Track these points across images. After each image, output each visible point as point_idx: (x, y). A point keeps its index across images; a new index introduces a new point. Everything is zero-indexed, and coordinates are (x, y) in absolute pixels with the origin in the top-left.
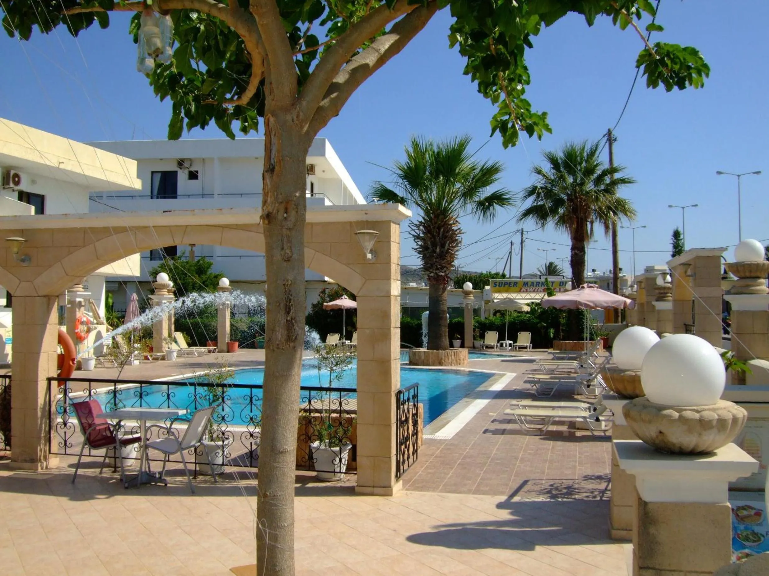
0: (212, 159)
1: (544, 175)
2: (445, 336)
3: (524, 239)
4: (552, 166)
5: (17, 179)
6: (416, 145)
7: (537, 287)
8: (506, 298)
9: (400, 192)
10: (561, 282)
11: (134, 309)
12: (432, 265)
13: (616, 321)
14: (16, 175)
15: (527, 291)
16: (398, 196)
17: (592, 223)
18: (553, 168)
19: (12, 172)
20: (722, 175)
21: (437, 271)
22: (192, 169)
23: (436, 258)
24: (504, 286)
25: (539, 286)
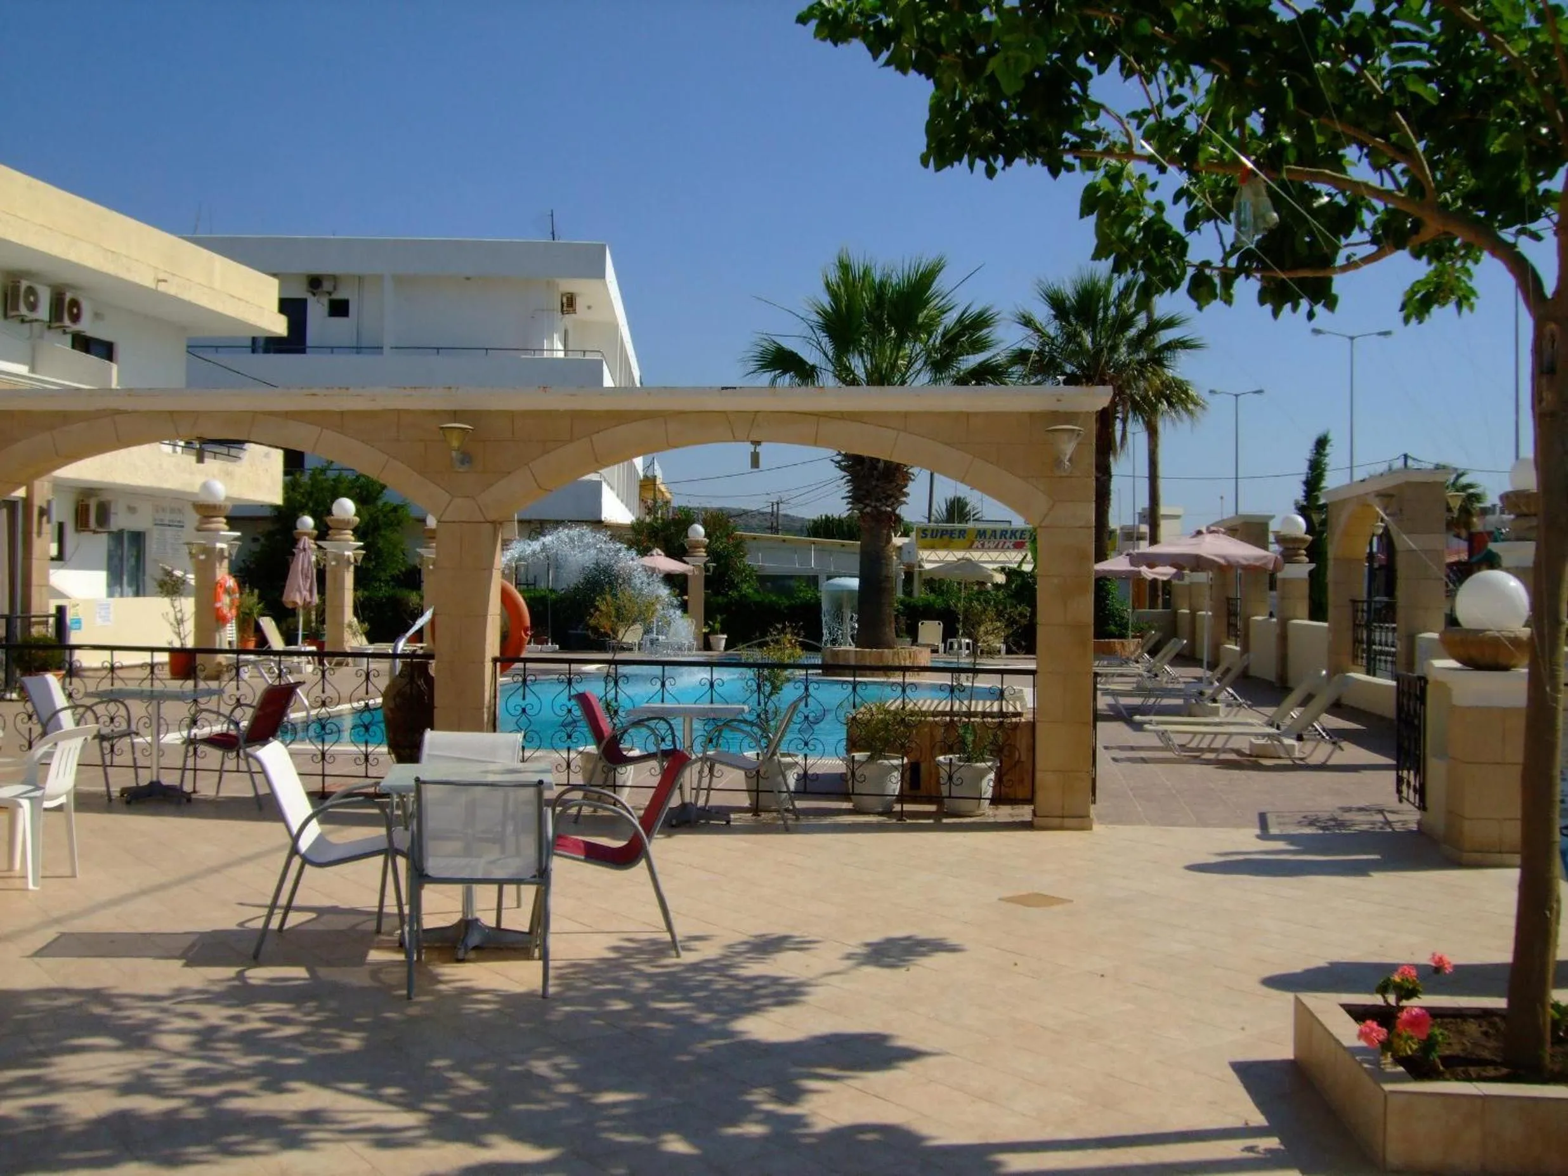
0: (381, 277)
1: (1037, 330)
2: (890, 623)
4: (1053, 312)
5: (75, 311)
6: (845, 268)
7: (1003, 540)
8: (963, 559)
9: (811, 357)
11: (306, 565)
12: (868, 491)
13: (1153, 605)
14: (74, 303)
15: (983, 547)
16: (805, 363)
17: (1124, 421)
18: (1056, 317)
19: (68, 296)
20: (1321, 336)
21: (878, 504)
22: (339, 295)
23: (878, 480)
24: (941, 537)
25: (1005, 538)
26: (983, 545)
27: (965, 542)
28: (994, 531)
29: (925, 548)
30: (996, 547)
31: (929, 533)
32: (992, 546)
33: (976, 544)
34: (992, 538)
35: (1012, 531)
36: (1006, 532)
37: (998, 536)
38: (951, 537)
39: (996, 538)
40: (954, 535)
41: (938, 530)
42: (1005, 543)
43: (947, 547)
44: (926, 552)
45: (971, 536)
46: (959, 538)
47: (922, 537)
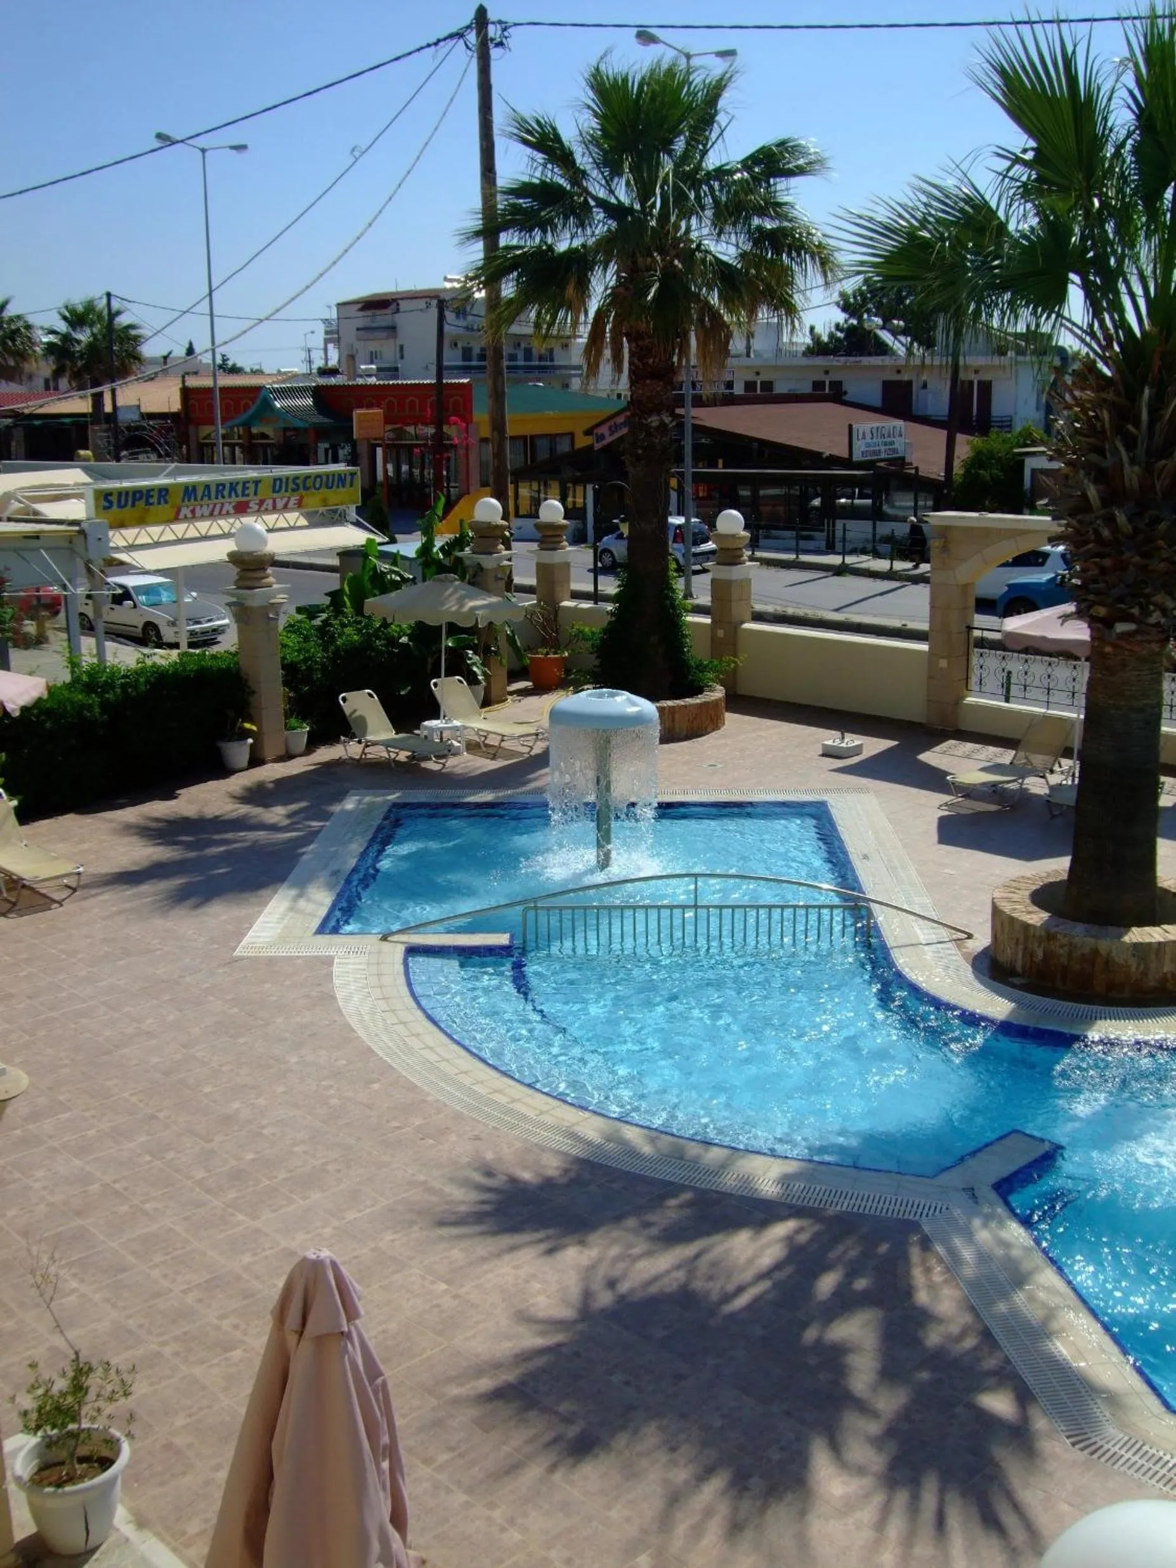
7: (220, 500)
10: (275, 480)
15: (193, 515)
24: (133, 505)
25: (223, 497)
26: (193, 512)
27: (166, 510)
28: (207, 487)
29: (121, 525)
30: (211, 514)
31: (114, 499)
32: (206, 511)
33: (185, 511)
34: (206, 498)
35: (231, 484)
36: (223, 485)
37: (213, 494)
38: (148, 503)
39: (210, 498)
40: (151, 501)
41: (127, 493)
42: (223, 504)
43: (141, 522)
44: (111, 533)
45: (176, 498)
46: (159, 503)
47: (105, 508)
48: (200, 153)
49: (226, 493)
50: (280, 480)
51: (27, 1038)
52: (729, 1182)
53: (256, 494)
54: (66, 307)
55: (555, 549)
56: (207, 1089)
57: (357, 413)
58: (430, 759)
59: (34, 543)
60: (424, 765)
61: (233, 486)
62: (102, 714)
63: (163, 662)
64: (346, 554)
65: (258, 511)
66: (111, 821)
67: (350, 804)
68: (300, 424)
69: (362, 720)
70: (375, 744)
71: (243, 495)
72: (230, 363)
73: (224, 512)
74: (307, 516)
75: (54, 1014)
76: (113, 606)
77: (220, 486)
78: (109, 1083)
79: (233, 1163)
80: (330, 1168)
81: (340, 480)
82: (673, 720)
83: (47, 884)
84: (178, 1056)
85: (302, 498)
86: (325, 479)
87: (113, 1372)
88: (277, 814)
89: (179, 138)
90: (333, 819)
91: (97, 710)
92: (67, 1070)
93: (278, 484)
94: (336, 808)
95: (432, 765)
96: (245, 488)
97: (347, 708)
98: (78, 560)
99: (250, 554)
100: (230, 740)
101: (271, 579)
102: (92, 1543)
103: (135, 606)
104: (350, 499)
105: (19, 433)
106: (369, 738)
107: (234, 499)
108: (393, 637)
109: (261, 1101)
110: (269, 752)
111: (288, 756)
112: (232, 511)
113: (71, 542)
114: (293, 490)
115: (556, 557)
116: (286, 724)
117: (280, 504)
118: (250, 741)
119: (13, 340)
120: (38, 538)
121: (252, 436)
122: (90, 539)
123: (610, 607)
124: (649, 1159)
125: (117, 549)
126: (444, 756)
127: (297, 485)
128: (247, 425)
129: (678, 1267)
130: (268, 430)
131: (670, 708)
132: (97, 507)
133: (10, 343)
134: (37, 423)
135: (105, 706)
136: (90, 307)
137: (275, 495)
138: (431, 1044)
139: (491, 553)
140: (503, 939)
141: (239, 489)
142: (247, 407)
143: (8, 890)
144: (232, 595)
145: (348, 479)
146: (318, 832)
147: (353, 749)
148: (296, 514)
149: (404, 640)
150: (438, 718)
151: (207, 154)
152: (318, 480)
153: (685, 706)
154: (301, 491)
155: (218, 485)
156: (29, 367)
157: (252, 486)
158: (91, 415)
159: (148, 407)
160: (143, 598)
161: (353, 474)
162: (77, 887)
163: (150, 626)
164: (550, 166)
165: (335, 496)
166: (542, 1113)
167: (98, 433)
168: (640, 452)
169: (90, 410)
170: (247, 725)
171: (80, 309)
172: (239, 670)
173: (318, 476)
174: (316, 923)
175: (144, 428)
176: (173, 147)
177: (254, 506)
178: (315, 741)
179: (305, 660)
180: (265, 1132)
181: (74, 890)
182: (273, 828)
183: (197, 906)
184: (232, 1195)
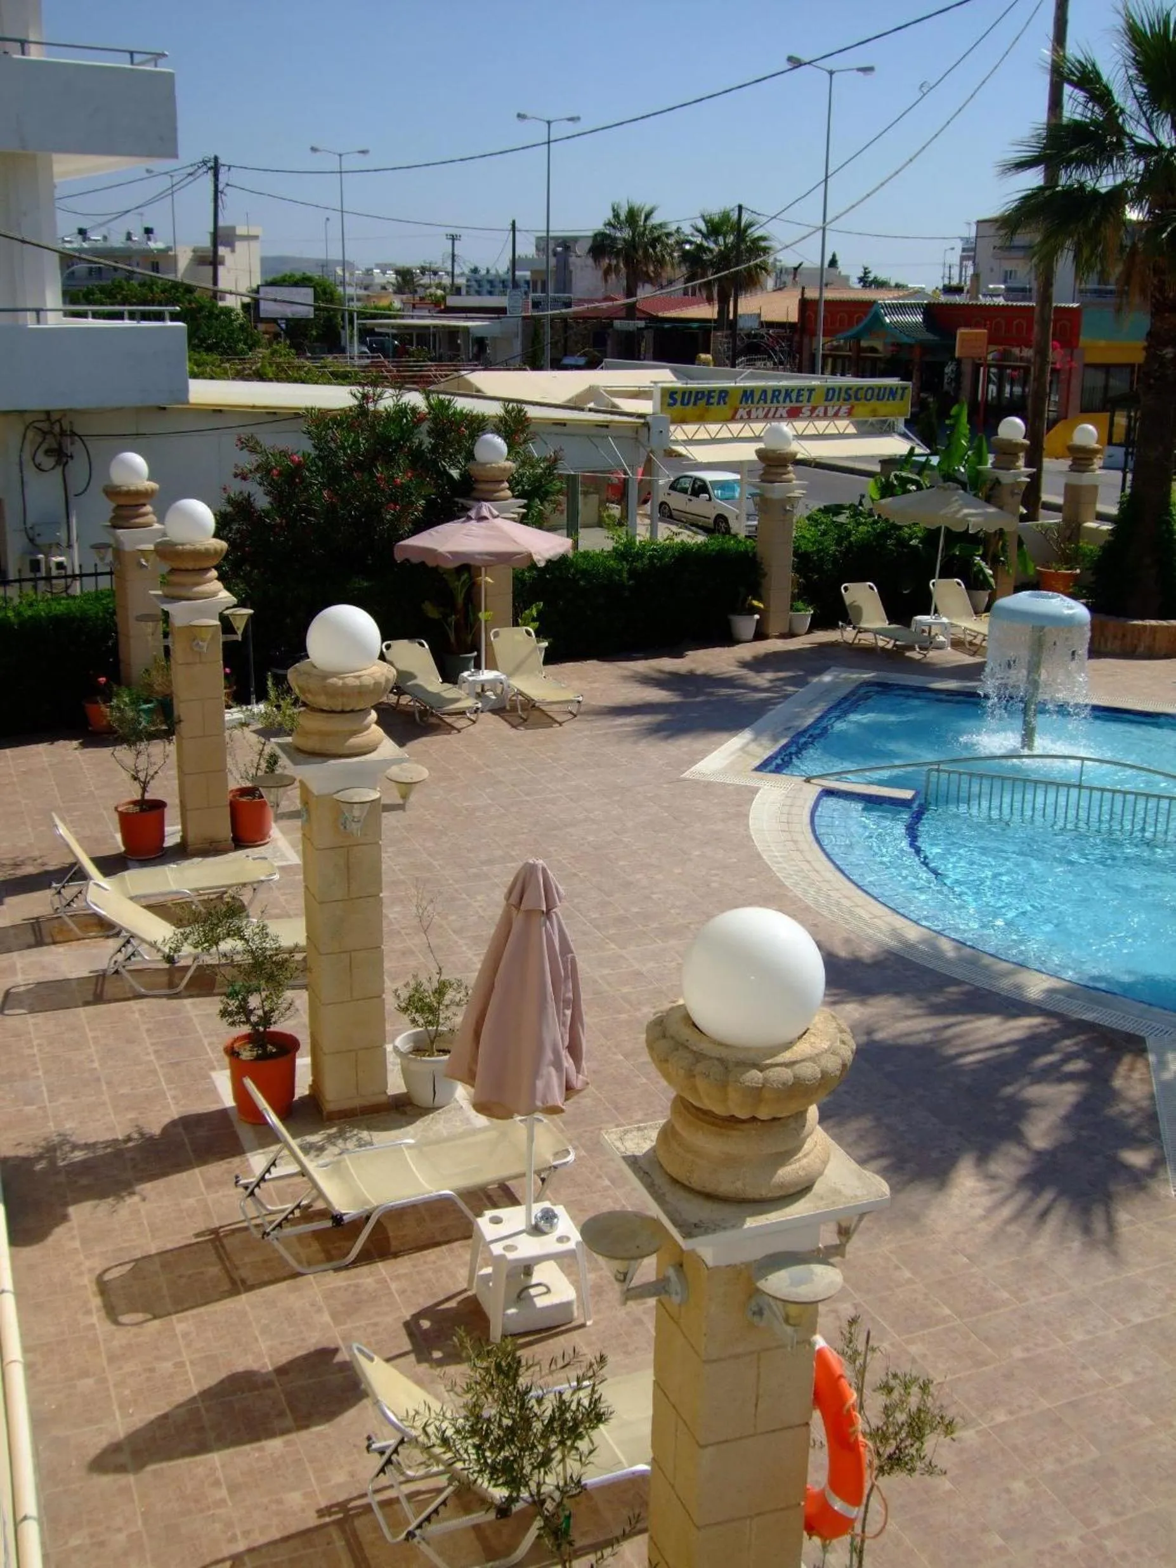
3: (221, 187)
7: (775, 404)
10: (828, 390)
15: (749, 417)
24: (695, 404)
25: (778, 402)
26: (749, 413)
27: (726, 410)
28: (764, 392)
29: (683, 421)
30: (766, 416)
31: (678, 397)
32: (761, 414)
33: (742, 412)
34: (762, 402)
35: (787, 390)
36: (780, 391)
37: (769, 399)
38: (708, 403)
39: (765, 402)
40: (712, 401)
41: (691, 392)
42: (777, 409)
43: (701, 419)
44: (672, 428)
45: (734, 400)
46: (719, 403)
47: (670, 405)
48: (828, 76)
49: (781, 398)
50: (833, 389)
51: (503, 811)
52: (1004, 984)
53: (809, 401)
54: (703, 217)
55: (1084, 472)
56: (621, 863)
57: (961, 331)
58: (914, 649)
59: (604, 431)
60: (908, 654)
61: (788, 392)
62: (629, 579)
63: (689, 540)
64: (888, 463)
65: (810, 416)
66: (626, 669)
67: (827, 678)
68: (906, 340)
69: (859, 610)
70: (866, 631)
71: (797, 401)
72: (871, 276)
73: (778, 415)
74: (857, 424)
75: (528, 798)
76: (692, 498)
77: (776, 392)
78: (552, 849)
79: (622, 912)
80: (692, 926)
81: (892, 392)
82: (1154, 639)
83: (555, 707)
84: (610, 838)
85: (852, 408)
86: (876, 391)
87: (463, 988)
88: (763, 679)
89: (807, 60)
90: (808, 687)
91: (625, 575)
92: (524, 836)
93: (830, 394)
94: (816, 680)
95: (915, 655)
96: (799, 395)
97: (848, 598)
98: (641, 449)
99: (774, 451)
100: (740, 614)
101: (792, 476)
102: (437, 1104)
103: (710, 499)
104: (900, 411)
105: (649, 335)
106: (864, 625)
107: (788, 404)
108: (904, 538)
109: (659, 877)
110: (774, 627)
111: (791, 634)
112: (785, 415)
113: (637, 432)
114: (845, 400)
115: (1085, 479)
116: (792, 606)
117: (831, 412)
118: (757, 617)
119: (654, 248)
120: (607, 427)
121: (860, 350)
122: (654, 430)
123: (1107, 527)
124: (948, 961)
125: (676, 442)
126: (926, 649)
127: (850, 396)
128: (857, 338)
129: (927, 1031)
130: (878, 344)
131: (1152, 627)
132: (662, 404)
133: (651, 250)
134: (667, 326)
135: (633, 573)
136: (725, 217)
137: (827, 403)
138: (809, 859)
139: (1009, 469)
140: (907, 794)
141: (794, 395)
142: (859, 320)
143: (523, 710)
144: (758, 487)
145: (900, 392)
146: (790, 695)
147: (848, 634)
148: (846, 422)
149: (914, 542)
150: (928, 613)
151: (834, 76)
152: (870, 392)
153: (1168, 627)
154: (853, 401)
155: (774, 391)
156: (668, 272)
157: (806, 394)
158: (715, 321)
159: (769, 316)
160: (718, 492)
161: (904, 389)
162: (579, 712)
163: (721, 518)
164: (1090, 105)
165: (885, 408)
166: (876, 917)
167: (719, 338)
168: (1152, 381)
169: (716, 316)
170: (755, 603)
171: (716, 219)
172: (755, 554)
173: (871, 388)
174: (757, 763)
175: (762, 337)
176: (803, 67)
177: (806, 411)
178: (817, 624)
179: (819, 551)
180: (654, 896)
181: (575, 716)
182: (756, 689)
183: (667, 738)
184: (611, 932)
